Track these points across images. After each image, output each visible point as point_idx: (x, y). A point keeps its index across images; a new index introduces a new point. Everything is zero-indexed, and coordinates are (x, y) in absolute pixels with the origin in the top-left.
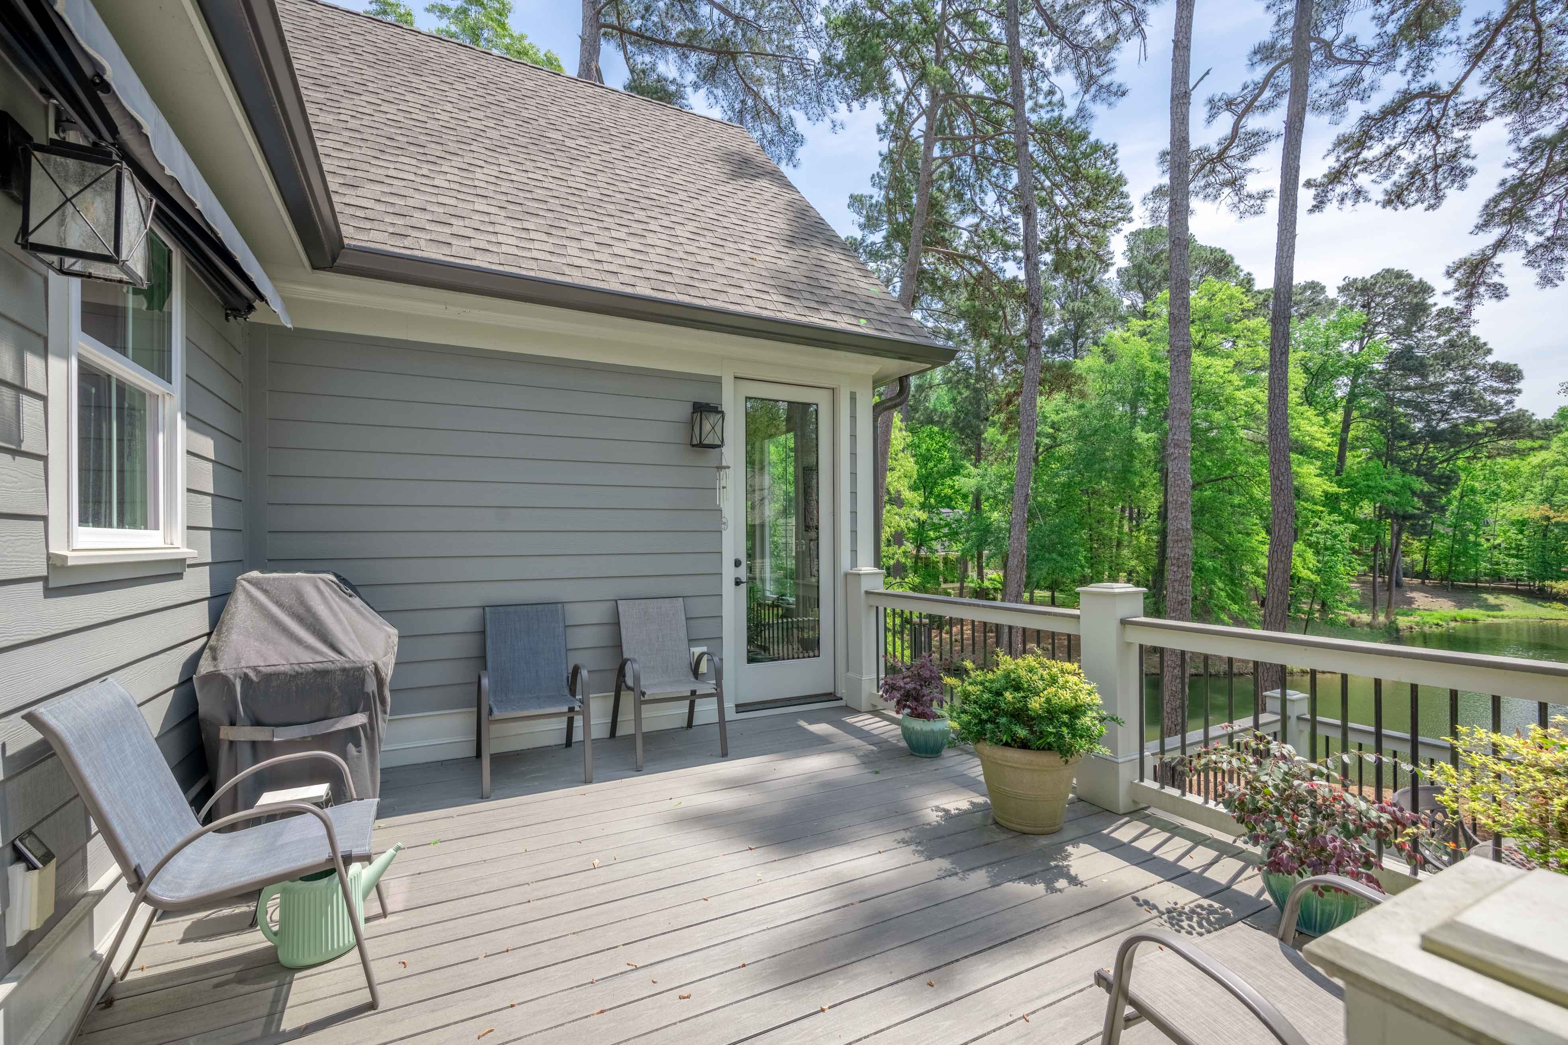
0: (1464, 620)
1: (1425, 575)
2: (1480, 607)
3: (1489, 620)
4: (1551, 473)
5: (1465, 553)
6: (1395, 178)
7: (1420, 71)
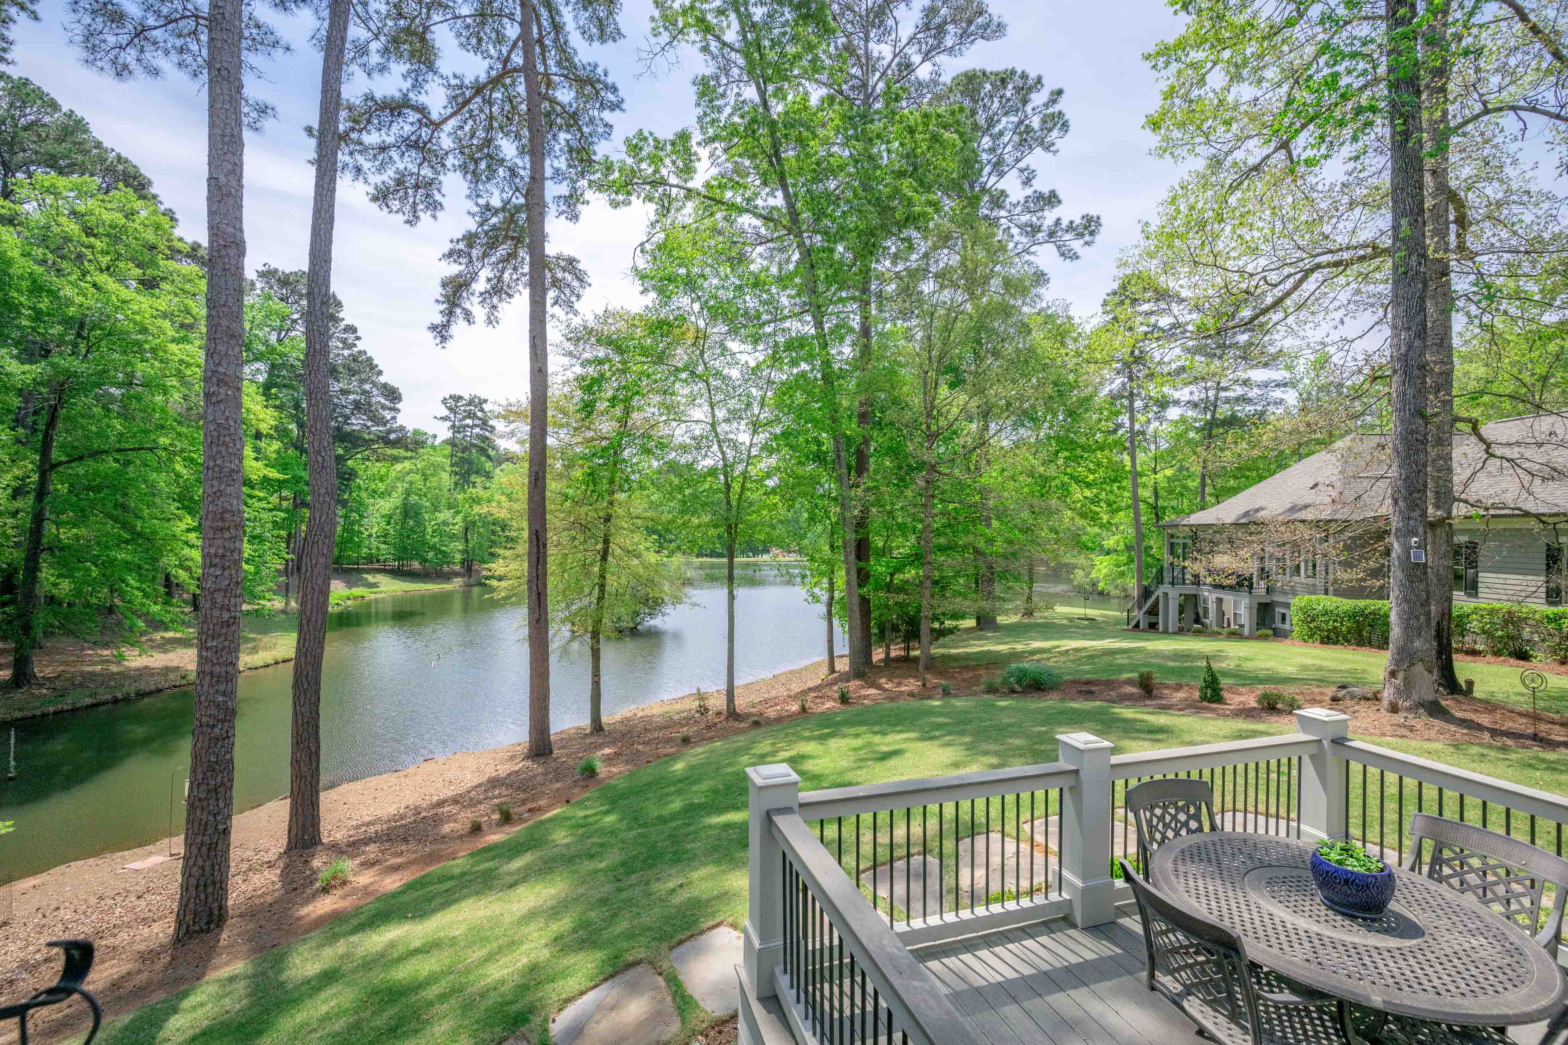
0: (356, 598)
2: (363, 585)
3: (372, 596)
4: (408, 478)
5: (351, 540)
6: (385, 177)
7: (417, 85)
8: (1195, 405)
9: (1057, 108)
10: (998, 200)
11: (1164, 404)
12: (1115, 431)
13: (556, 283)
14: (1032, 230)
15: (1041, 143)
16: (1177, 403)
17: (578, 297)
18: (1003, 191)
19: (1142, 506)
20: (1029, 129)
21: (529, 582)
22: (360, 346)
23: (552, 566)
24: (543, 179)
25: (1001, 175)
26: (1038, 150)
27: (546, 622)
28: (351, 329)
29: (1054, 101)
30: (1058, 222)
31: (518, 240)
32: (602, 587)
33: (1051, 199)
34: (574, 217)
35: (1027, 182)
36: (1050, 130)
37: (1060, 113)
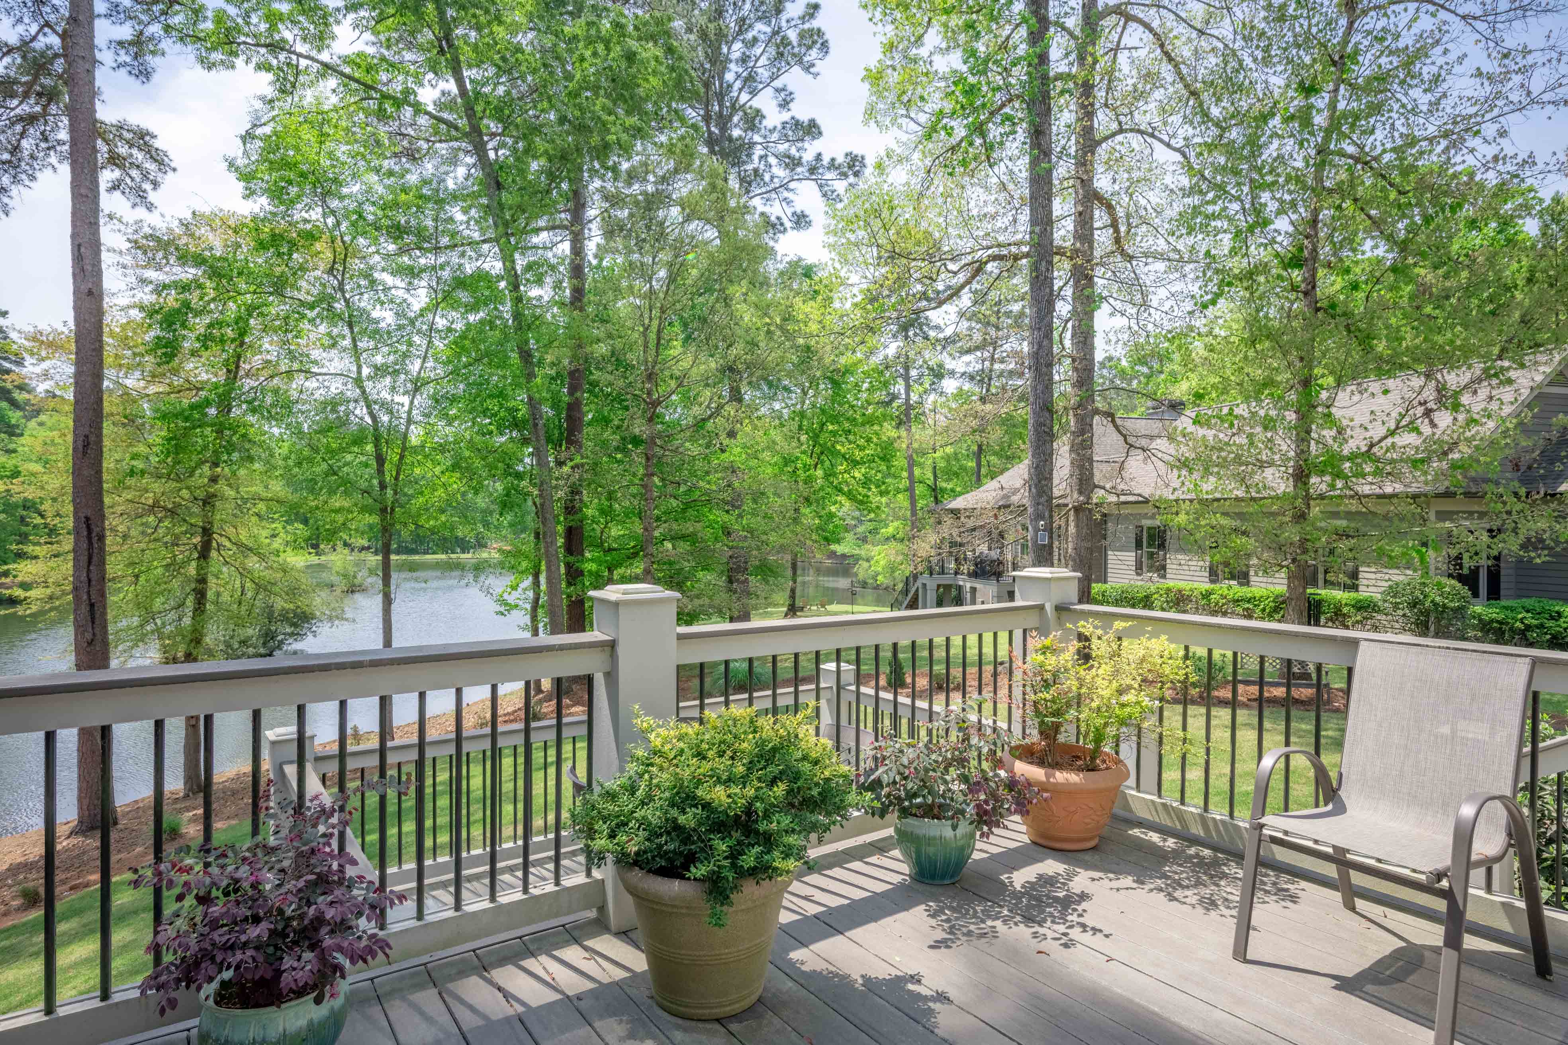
8: (972, 378)
9: (815, 24)
10: (753, 120)
11: (938, 373)
12: (889, 403)
13: (115, 160)
14: (792, 163)
15: (800, 62)
16: (952, 373)
17: (155, 184)
18: (758, 111)
19: (919, 489)
20: (785, 42)
21: (76, 589)
23: (114, 566)
24: (92, 16)
25: (754, 93)
26: (796, 69)
27: (105, 644)
29: (812, 16)
30: (819, 157)
31: (49, 96)
32: (200, 595)
33: (811, 129)
34: (144, 74)
35: (785, 104)
36: (809, 48)
37: (819, 30)
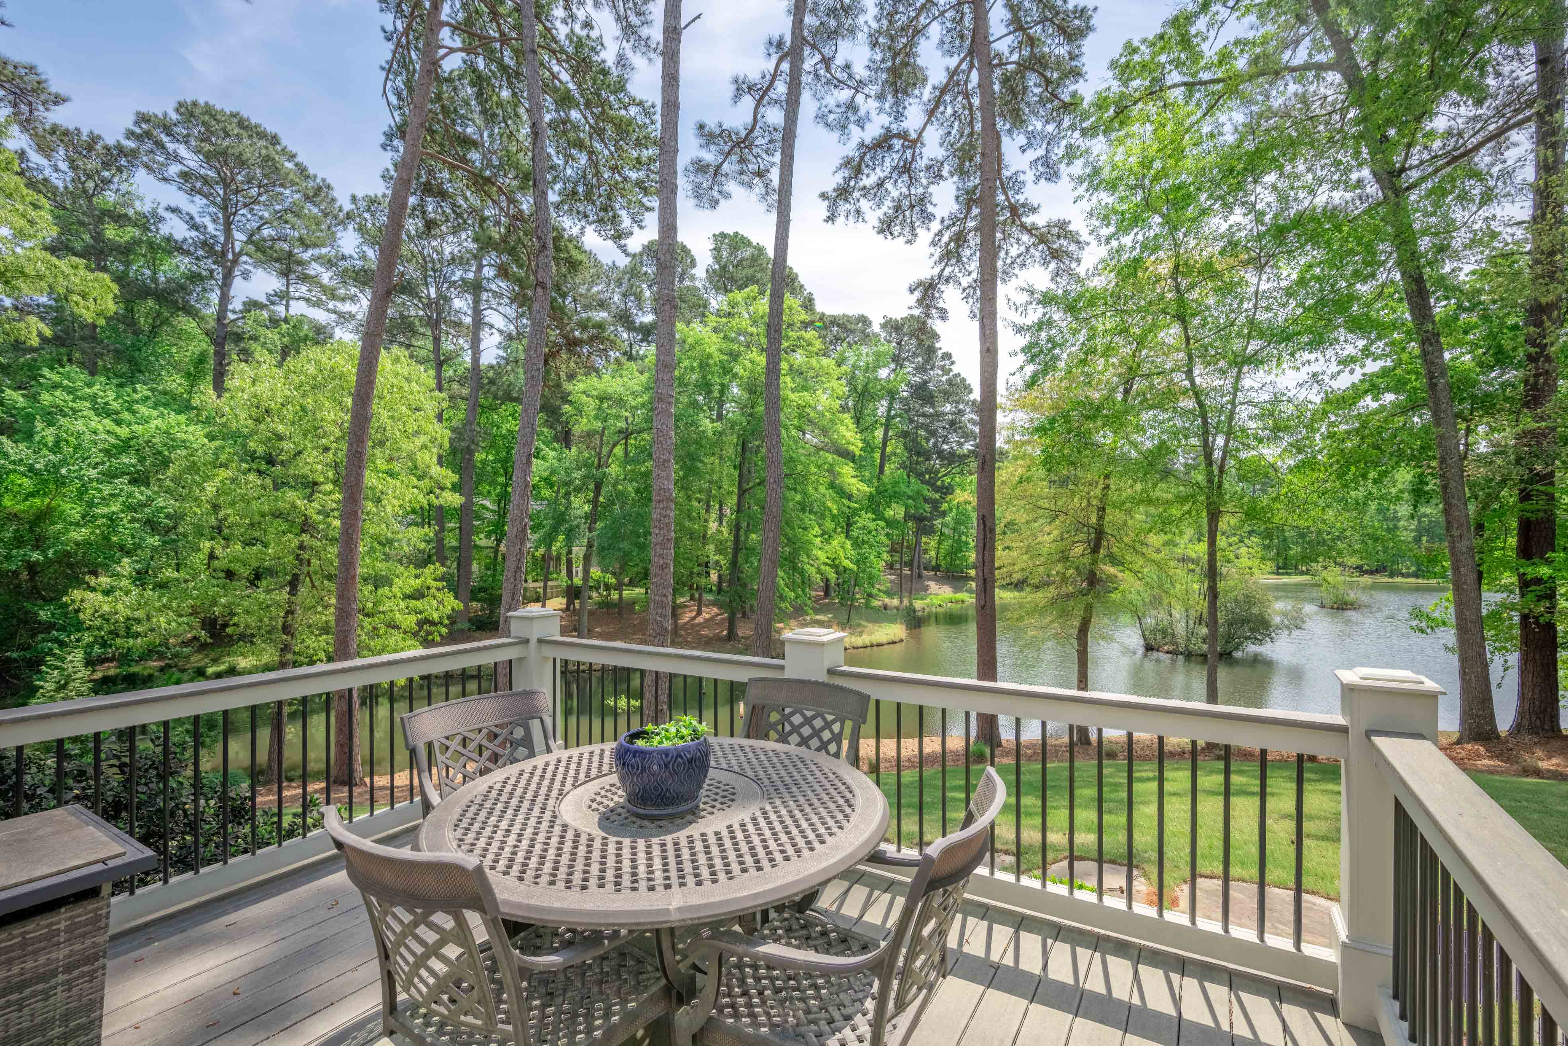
0: (957, 602)
1: (937, 568)
6: (884, 209)
7: (899, 116)
22: (955, 369)
28: (947, 356)
